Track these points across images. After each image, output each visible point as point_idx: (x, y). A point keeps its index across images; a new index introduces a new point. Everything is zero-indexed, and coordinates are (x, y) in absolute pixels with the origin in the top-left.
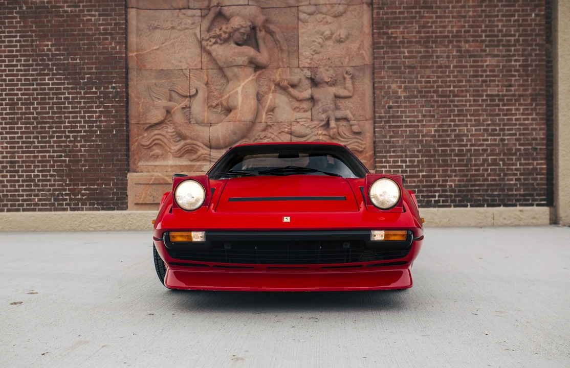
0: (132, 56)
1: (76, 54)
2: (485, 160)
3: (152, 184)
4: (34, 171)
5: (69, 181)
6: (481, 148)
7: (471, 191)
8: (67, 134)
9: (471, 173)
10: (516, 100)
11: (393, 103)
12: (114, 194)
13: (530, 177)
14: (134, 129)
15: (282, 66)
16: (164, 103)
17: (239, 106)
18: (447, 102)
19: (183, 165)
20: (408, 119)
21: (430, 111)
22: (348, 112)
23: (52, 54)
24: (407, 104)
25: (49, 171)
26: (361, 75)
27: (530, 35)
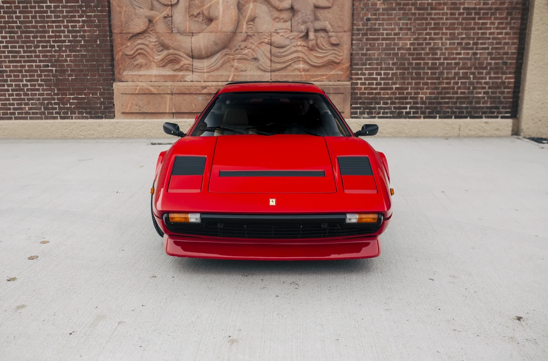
2: (456, 74)
3: (137, 94)
4: (22, 81)
5: (57, 91)
6: (453, 61)
7: (441, 103)
8: (52, 44)
9: (442, 86)
10: (492, 14)
11: (371, 15)
12: (101, 103)
13: (498, 90)
14: (117, 39)
16: (145, 12)
17: (220, 17)
18: (424, 15)
19: (166, 75)
20: (385, 32)
21: (407, 24)
22: (327, 23)
24: (386, 17)
25: (37, 80)
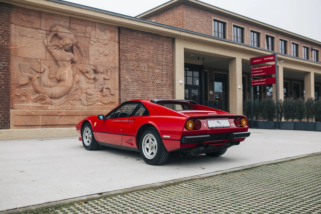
0: (12, 49)
3: (24, 115)
10: (164, 86)
11: (127, 84)
12: (2, 120)
14: (13, 87)
15: (83, 63)
17: (67, 79)
19: (38, 106)
20: (132, 90)
21: (139, 88)
22: (109, 86)
24: (131, 84)
26: (114, 71)
27: (168, 63)
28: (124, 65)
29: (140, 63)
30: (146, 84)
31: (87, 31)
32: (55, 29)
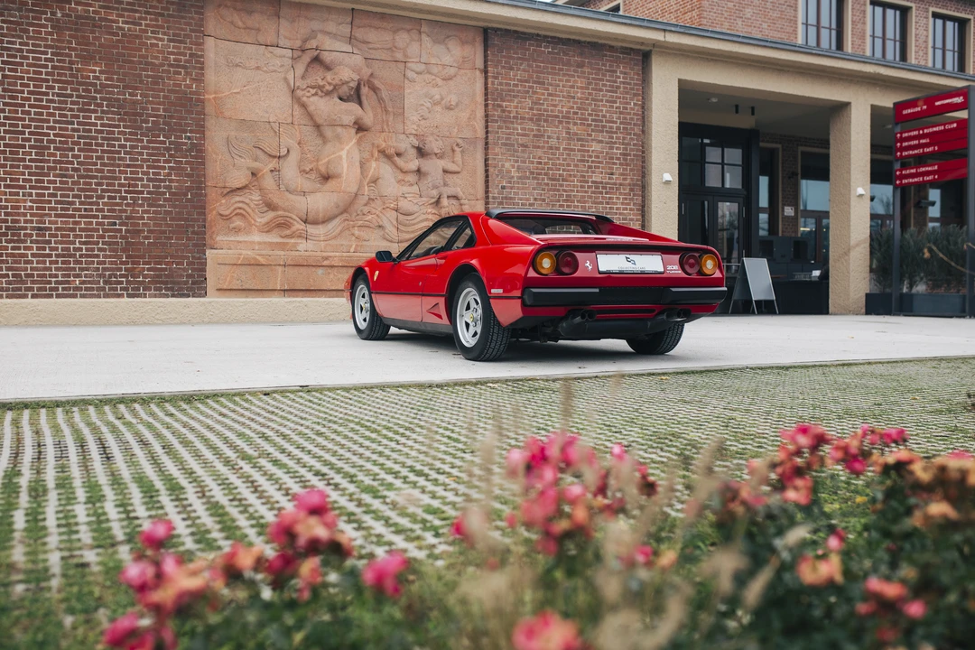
0: (209, 100)
1: (136, 88)
3: (240, 265)
5: (126, 258)
8: (123, 194)
10: (617, 189)
11: (506, 183)
12: (188, 276)
14: (212, 194)
15: (387, 130)
17: (344, 175)
19: (273, 243)
22: (457, 189)
23: (100, 84)
24: (520, 185)
25: (98, 243)
26: (472, 148)
27: (630, 124)
28: (497, 133)
29: (543, 127)
30: (561, 185)
31: (396, 44)
32: (313, 43)
